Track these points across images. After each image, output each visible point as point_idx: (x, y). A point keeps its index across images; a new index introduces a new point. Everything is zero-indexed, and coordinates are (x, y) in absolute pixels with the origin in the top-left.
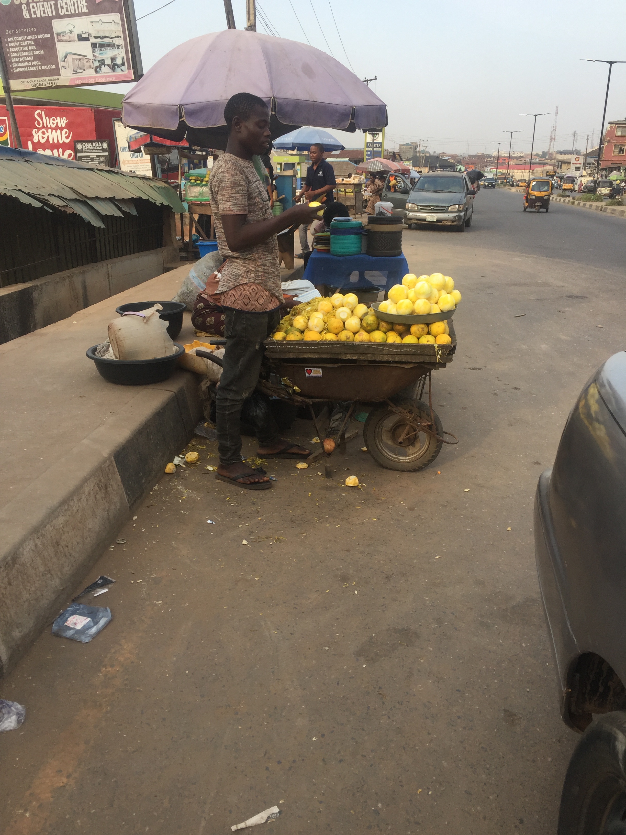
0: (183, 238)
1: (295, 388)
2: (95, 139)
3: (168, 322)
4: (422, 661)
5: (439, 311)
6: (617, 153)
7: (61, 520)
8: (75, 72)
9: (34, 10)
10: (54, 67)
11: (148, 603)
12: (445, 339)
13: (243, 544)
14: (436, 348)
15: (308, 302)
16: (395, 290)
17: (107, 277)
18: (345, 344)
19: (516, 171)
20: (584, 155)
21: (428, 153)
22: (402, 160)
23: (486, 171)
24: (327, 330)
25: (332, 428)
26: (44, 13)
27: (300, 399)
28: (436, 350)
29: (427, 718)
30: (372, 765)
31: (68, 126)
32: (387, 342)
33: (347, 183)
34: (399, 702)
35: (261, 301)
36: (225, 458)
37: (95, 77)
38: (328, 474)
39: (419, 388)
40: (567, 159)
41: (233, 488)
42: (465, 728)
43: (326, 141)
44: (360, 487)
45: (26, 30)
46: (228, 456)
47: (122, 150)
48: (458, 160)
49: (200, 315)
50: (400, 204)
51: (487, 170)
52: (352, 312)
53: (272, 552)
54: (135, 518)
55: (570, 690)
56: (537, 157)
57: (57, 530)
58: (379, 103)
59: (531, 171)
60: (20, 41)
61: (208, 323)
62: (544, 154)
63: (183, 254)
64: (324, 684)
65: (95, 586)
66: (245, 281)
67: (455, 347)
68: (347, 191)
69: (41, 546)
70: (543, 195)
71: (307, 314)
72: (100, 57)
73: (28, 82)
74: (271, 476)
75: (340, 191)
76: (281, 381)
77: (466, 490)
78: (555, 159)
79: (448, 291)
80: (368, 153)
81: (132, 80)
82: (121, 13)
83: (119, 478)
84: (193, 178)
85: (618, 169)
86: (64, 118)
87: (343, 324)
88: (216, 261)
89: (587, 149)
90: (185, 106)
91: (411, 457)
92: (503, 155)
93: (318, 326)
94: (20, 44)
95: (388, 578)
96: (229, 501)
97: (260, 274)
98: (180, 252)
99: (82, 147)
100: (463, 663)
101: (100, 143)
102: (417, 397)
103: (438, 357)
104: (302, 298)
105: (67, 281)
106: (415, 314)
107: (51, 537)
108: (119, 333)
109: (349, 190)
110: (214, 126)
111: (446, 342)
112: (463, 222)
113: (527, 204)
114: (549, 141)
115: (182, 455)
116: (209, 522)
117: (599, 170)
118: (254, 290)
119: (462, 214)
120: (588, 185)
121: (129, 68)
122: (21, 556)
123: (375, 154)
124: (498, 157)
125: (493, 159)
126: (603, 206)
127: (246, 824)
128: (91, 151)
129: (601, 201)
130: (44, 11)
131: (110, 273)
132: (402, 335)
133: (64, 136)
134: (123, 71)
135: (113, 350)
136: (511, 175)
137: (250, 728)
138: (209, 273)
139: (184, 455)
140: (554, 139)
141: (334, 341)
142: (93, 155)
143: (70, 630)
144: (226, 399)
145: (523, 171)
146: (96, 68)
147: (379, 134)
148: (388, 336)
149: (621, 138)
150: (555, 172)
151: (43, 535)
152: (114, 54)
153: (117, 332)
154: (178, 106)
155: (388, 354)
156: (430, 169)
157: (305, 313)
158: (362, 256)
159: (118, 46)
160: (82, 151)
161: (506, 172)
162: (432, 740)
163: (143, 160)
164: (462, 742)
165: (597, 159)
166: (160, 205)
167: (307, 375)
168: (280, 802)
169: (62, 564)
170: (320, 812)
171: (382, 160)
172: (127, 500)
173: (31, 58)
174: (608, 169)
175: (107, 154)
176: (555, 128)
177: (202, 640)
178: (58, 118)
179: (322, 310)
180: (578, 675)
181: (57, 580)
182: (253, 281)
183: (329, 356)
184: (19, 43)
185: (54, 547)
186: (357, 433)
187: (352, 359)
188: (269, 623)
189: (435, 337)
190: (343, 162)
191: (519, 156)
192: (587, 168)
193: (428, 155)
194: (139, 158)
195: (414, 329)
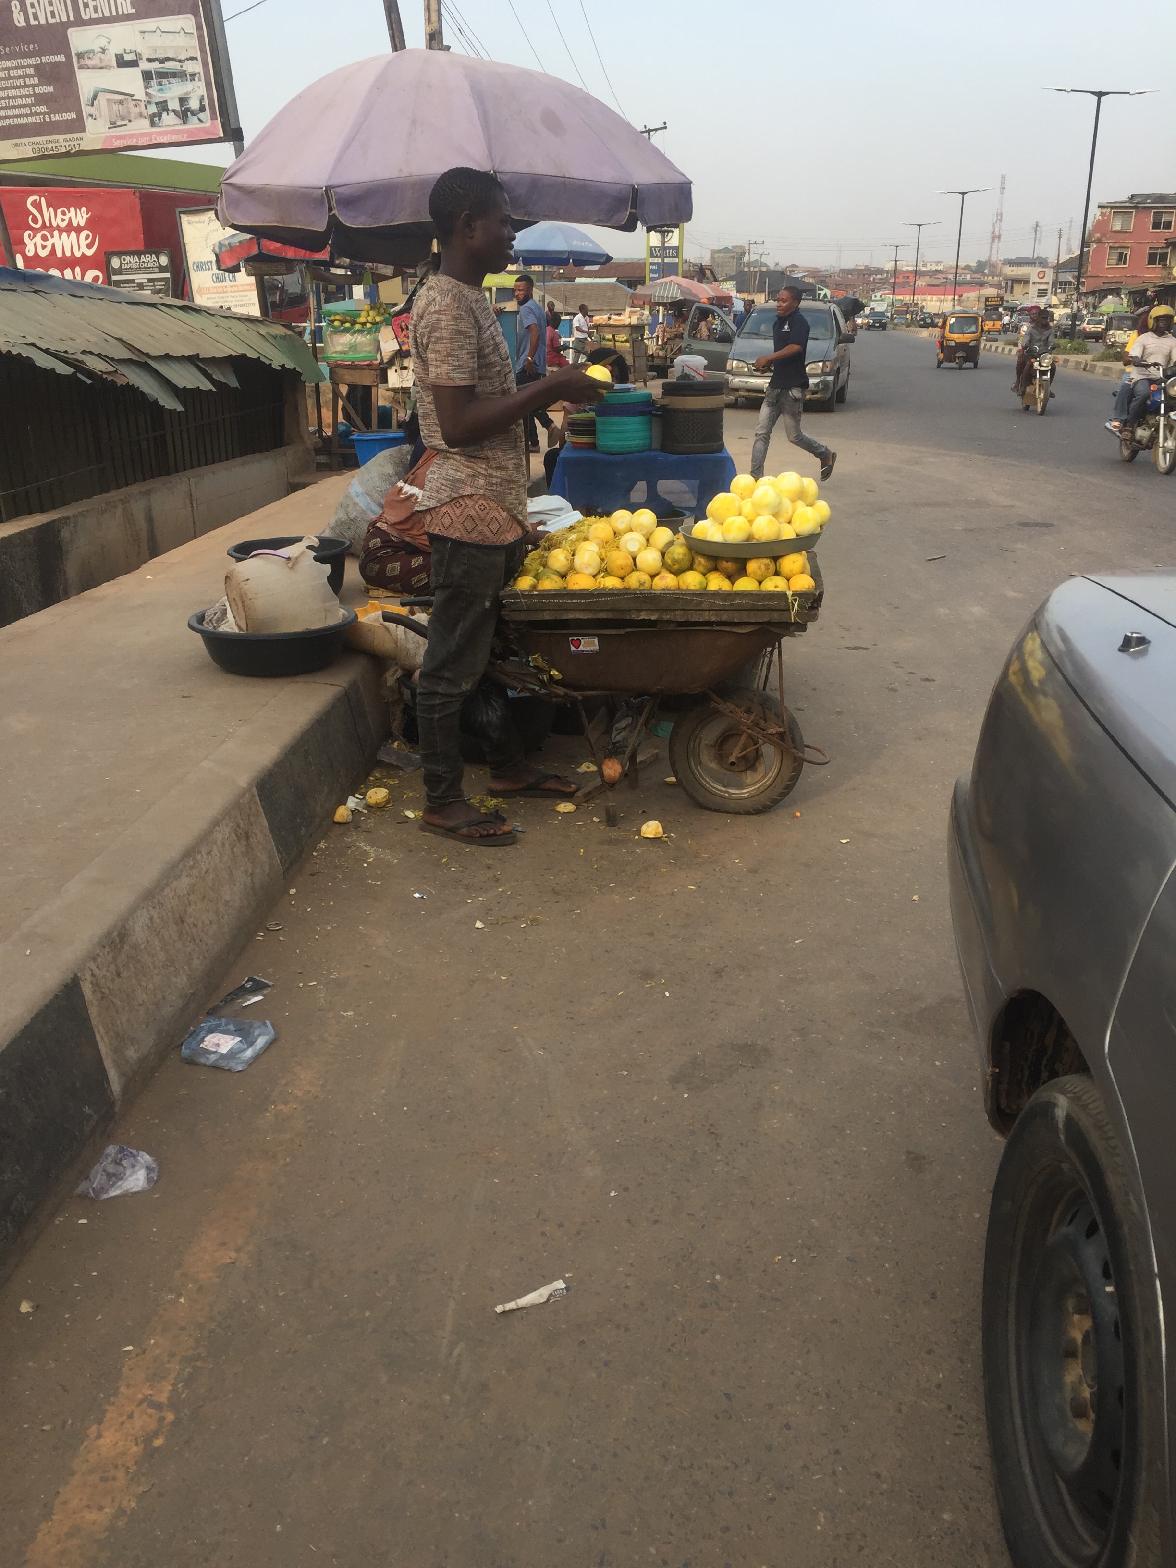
0: (320, 429)
1: (552, 673)
2: (141, 247)
3: (329, 565)
4: (776, 1088)
5: (793, 536)
6: (1114, 262)
7: (184, 883)
8: (113, 125)
9: (34, 10)
10: (73, 115)
11: (331, 1014)
12: (804, 583)
13: (477, 928)
14: (790, 597)
15: (571, 527)
16: (719, 502)
17: (188, 501)
18: (637, 594)
19: (929, 297)
20: (1053, 267)
21: (766, 265)
22: (716, 280)
23: (873, 298)
24: (606, 571)
25: (614, 744)
26: (53, 16)
27: (561, 691)
28: (790, 601)
29: (786, 1164)
30: (703, 1227)
31: (91, 224)
32: (708, 589)
33: (618, 323)
34: (741, 1144)
35: (494, 527)
36: (434, 794)
37: (149, 134)
38: (611, 820)
39: (761, 669)
40: (1022, 275)
41: (450, 843)
42: (845, 1176)
43: (578, 245)
44: (666, 839)
45: (20, 48)
46: (440, 791)
47: (196, 269)
48: (821, 279)
49: (375, 559)
50: (717, 362)
51: (876, 297)
52: (647, 540)
53: (526, 939)
54: (293, 891)
55: (997, 1070)
56: (967, 272)
57: (179, 897)
58: (678, 179)
59: (956, 297)
60: (8, 69)
61: (389, 573)
62: (981, 266)
63: (323, 459)
64: (623, 1121)
65: (242, 992)
66: (469, 491)
67: (821, 595)
68: (617, 338)
69: (158, 921)
70: (968, 340)
71: (570, 546)
72: (158, 97)
73: (25, 144)
74: (514, 824)
75: (604, 339)
76: (530, 661)
77: (844, 841)
78: (999, 275)
79: (809, 501)
80: (654, 267)
81: (220, 137)
82: (196, 15)
83: (266, 823)
84: (338, 317)
85: (1117, 292)
86: (84, 209)
87: (632, 561)
88: (396, 464)
89: (1059, 256)
90: (337, 190)
91: (750, 789)
92: (905, 269)
93: (590, 565)
94: (9, 73)
95: (718, 973)
96: (446, 864)
97: (495, 480)
98: (316, 455)
99: (121, 263)
100: (841, 1089)
101: (153, 255)
102: (758, 687)
103: (792, 613)
104: (553, 526)
105: (119, 511)
106: (754, 541)
107: (172, 907)
108: (247, 586)
109: (622, 337)
110: (390, 224)
111: (806, 586)
112: (833, 393)
113: (942, 356)
114: (990, 241)
115: (360, 794)
116: (417, 895)
117: (1080, 294)
118: (482, 508)
119: (830, 378)
120: (1061, 322)
121: (213, 117)
122: (132, 933)
123: (667, 270)
124: (896, 272)
125: (885, 275)
126: (1089, 361)
127: (517, 1303)
128: (138, 270)
129: (1086, 352)
130: (52, 13)
131: (193, 494)
132: (731, 577)
133: (83, 243)
134: (201, 122)
135: (234, 617)
136: (920, 306)
137: (513, 1181)
138: (385, 486)
139: (364, 794)
140: (999, 237)
141: (619, 590)
142: (141, 278)
143: (210, 1055)
144: (436, 693)
145: (942, 297)
146: (152, 117)
147: (673, 232)
148: (709, 579)
149: (1121, 236)
150: (1002, 299)
151: (161, 904)
152: (185, 91)
153: (243, 584)
154: (324, 189)
155: (709, 610)
156: (769, 296)
157: (568, 545)
158: (653, 454)
159: (193, 76)
160: (120, 272)
161: (910, 300)
162: (794, 1193)
163: (236, 286)
164: (840, 1195)
165: (1076, 274)
166: (280, 368)
167: (573, 649)
168: (567, 1276)
169: (190, 954)
170: (627, 1287)
171: (680, 280)
172: (279, 861)
173: (29, 101)
174: (1099, 294)
175: (168, 275)
176: (1000, 217)
177: (423, 1065)
178: (72, 209)
179: (597, 538)
180: (1008, 1045)
181: (185, 978)
182: (482, 492)
183: (610, 615)
184: (6, 72)
185: (176, 923)
186: (657, 754)
187: (650, 620)
188: (529, 1039)
189: (788, 580)
190: (607, 284)
191: (934, 269)
192: (1059, 290)
193: (764, 269)
194: (228, 283)
195: (752, 566)
